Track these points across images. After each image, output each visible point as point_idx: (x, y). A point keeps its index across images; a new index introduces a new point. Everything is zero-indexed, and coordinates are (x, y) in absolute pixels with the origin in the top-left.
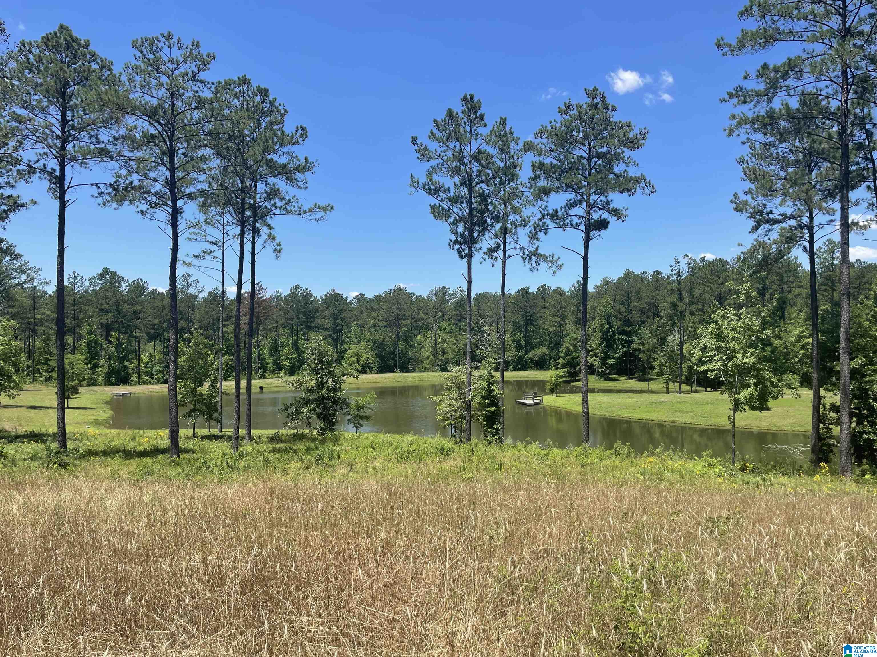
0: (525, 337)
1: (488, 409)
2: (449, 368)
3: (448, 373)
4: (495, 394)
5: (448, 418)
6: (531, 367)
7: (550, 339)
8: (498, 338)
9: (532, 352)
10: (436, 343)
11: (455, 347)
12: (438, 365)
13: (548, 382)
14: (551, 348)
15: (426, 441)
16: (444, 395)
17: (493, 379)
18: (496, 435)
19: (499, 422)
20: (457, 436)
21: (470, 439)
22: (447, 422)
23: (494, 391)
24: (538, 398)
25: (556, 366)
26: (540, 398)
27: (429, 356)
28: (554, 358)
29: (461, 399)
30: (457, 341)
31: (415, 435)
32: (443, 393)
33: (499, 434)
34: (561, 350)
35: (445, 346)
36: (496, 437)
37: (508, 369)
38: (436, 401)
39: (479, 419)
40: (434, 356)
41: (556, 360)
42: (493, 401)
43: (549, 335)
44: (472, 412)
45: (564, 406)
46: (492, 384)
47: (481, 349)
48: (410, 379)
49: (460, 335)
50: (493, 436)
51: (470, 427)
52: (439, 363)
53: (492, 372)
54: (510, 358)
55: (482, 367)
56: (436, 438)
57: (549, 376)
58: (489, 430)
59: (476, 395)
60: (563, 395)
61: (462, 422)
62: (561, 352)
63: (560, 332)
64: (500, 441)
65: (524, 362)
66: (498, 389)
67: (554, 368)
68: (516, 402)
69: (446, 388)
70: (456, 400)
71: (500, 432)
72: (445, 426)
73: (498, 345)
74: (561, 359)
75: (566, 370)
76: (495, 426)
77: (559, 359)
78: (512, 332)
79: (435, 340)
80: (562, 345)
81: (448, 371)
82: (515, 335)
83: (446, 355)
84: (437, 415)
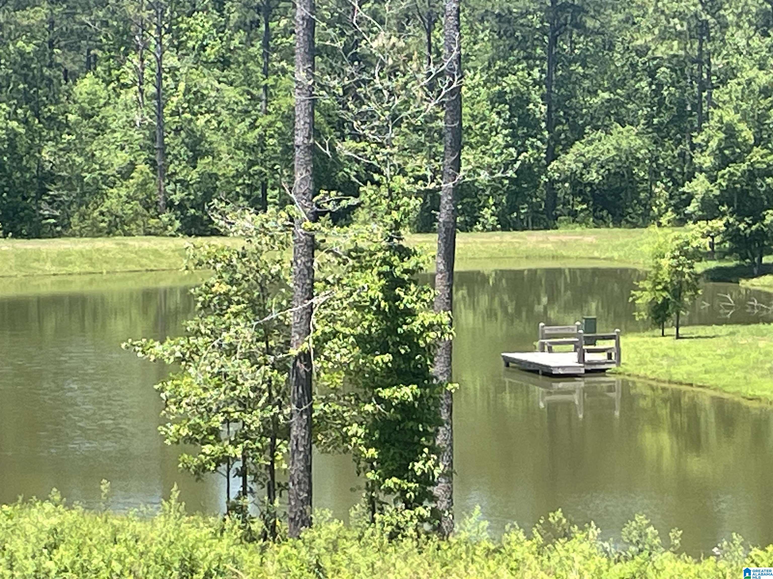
0: (548, 82)
1: (386, 393)
2: (216, 218)
3: (216, 241)
4: (416, 326)
5: (214, 431)
6: (574, 214)
7: (657, 92)
8: (431, 87)
9: (578, 146)
10: (160, 108)
11: (242, 127)
12: (170, 205)
13: (644, 277)
14: (658, 129)
15: (116, 530)
16: (197, 333)
17: (409, 264)
18: (419, 501)
19: (433, 450)
20: (252, 510)
21: (308, 523)
22: (207, 449)
23: (411, 313)
24: (601, 344)
25: (677, 209)
26: (611, 344)
27: (132, 166)
28: (669, 173)
29: (268, 351)
30: (254, 99)
31: (69, 506)
32: (191, 325)
33: (433, 498)
34: (699, 139)
35: (201, 121)
36: (420, 510)
37: (475, 220)
38: (159, 361)
39: (346, 438)
40: (153, 163)
41: (677, 184)
42: (408, 358)
43: (652, 74)
44: (318, 407)
45: (710, 380)
46: (402, 283)
47: (357, 137)
48: (49, 267)
49: (266, 72)
50: (409, 505)
51: (309, 468)
52: (177, 198)
53: (405, 232)
54: (484, 176)
55: (362, 214)
56: (160, 520)
57: (647, 249)
58: (389, 483)
59: (335, 334)
60: (709, 330)
61: (273, 448)
62: (702, 148)
63: (698, 61)
64: (438, 529)
65: (542, 191)
66: (431, 305)
67: (670, 215)
68: (508, 362)
69: (206, 306)
70: (250, 356)
71: (436, 491)
72: (202, 468)
73: (433, 117)
74: (702, 177)
75: (719, 224)
76: (418, 466)
77: (691, 177)
78: (492, 62)
79: (157, 97)
80: (706, 118)
81: (216, 233)
82: (503, 73)
83: (202, 163)
84: (164, 422)
